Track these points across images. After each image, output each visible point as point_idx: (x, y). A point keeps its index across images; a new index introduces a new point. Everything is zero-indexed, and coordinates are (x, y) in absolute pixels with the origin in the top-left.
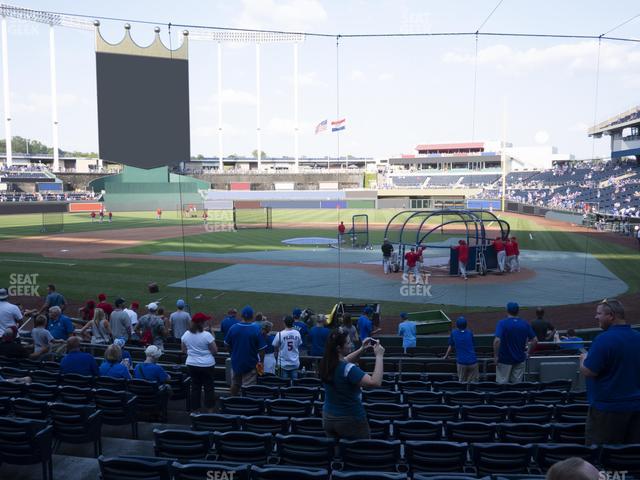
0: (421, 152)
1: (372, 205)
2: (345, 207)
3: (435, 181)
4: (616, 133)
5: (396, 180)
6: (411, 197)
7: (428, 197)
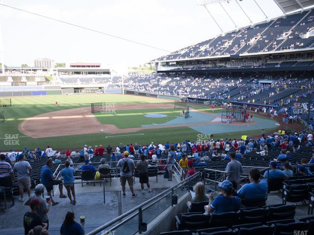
0: (72, 66)
1: (60, 93)
2: (46, 94)
3: (82, 80)
4: (157, 64)
5: (62, 80)
6: (75, 88)
7: (81, 88)
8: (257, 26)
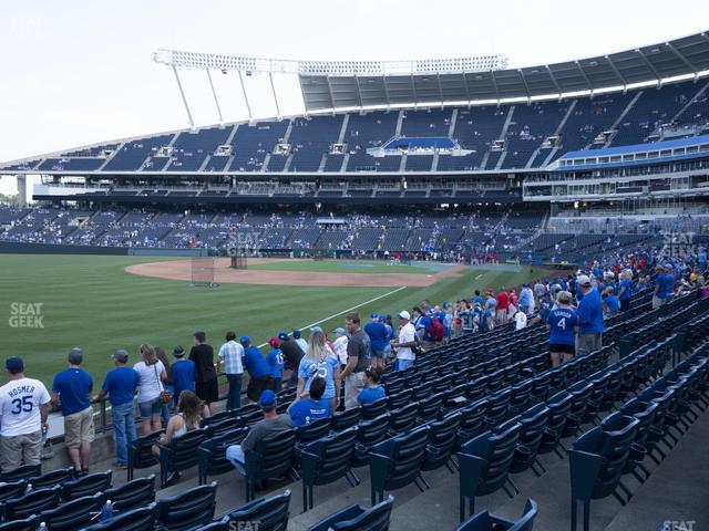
8: (260, 124)
